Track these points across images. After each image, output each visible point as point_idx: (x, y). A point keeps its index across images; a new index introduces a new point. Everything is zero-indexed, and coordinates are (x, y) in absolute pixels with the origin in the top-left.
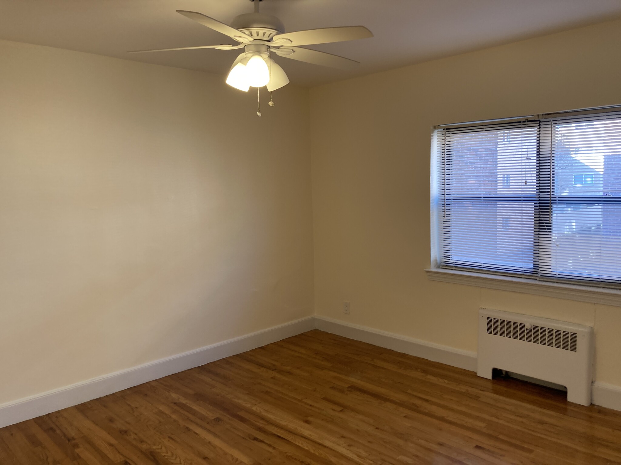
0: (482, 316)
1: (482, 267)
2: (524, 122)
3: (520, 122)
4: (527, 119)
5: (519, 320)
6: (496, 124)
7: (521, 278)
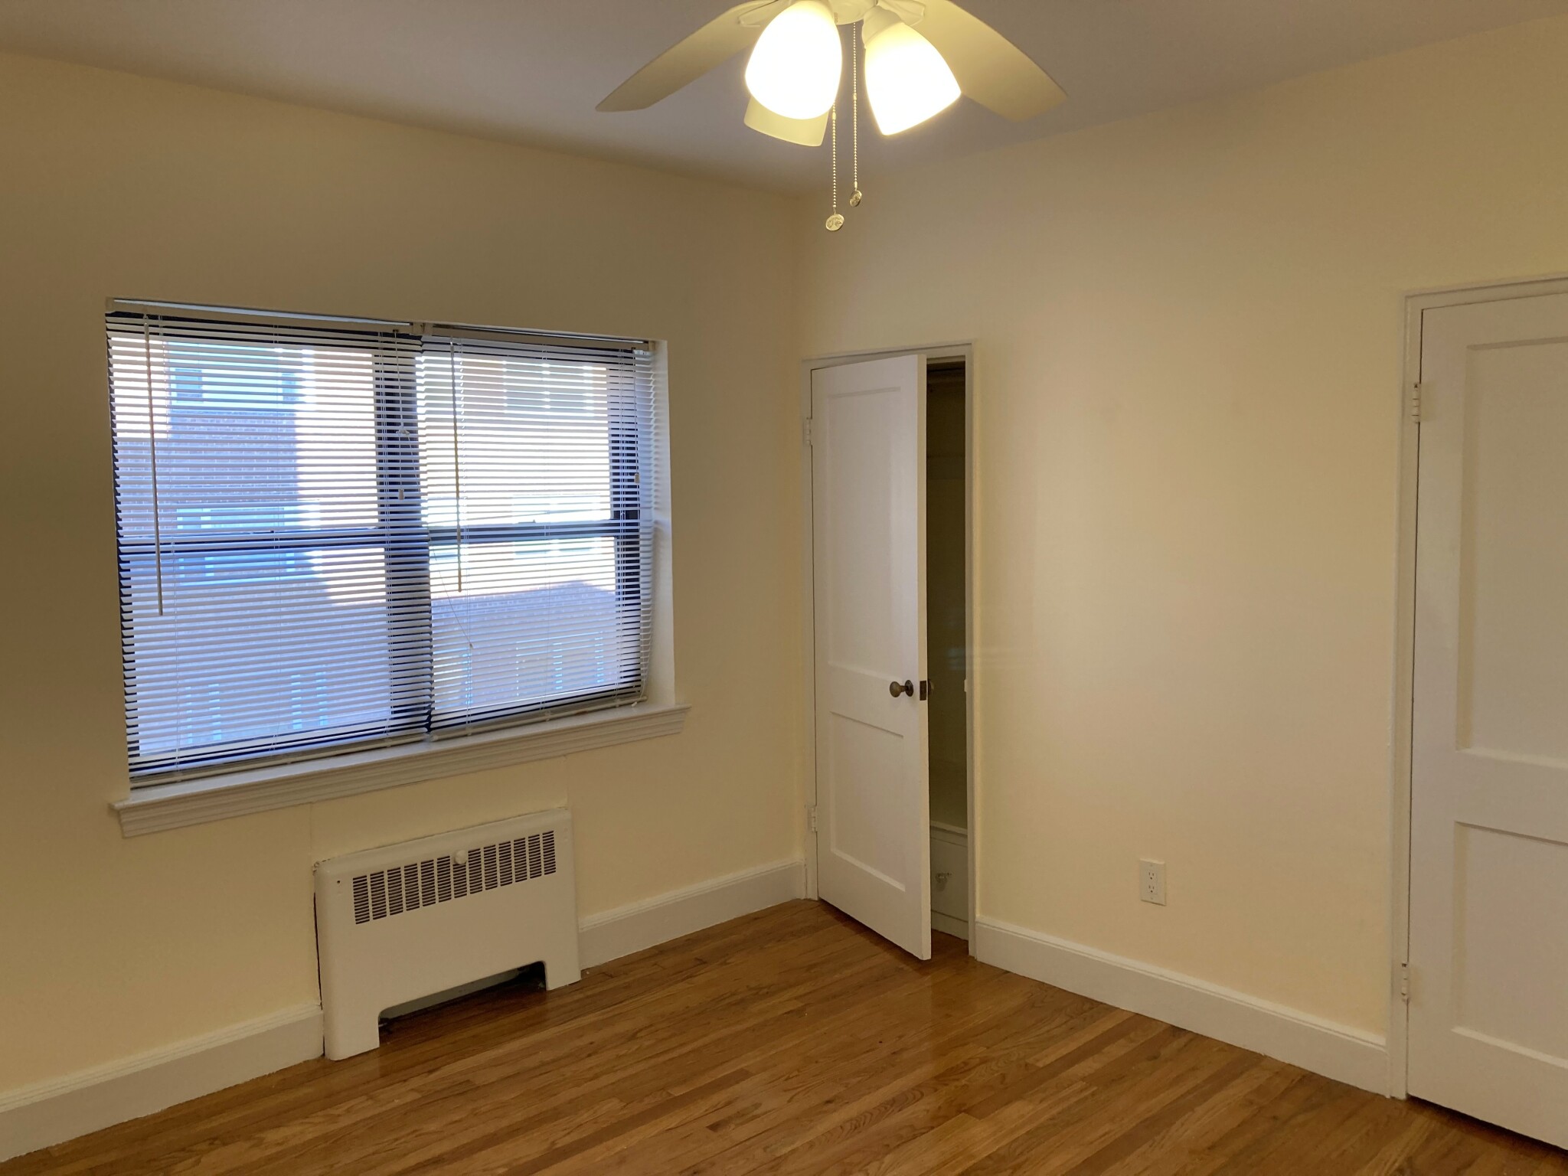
0: (339, 882)
1: (272, 749)
2: (386, 335)
3: (375, 334)
4: (397, 331)
5: (431, 851)
6: (290, 327)
7: (385, 747)
